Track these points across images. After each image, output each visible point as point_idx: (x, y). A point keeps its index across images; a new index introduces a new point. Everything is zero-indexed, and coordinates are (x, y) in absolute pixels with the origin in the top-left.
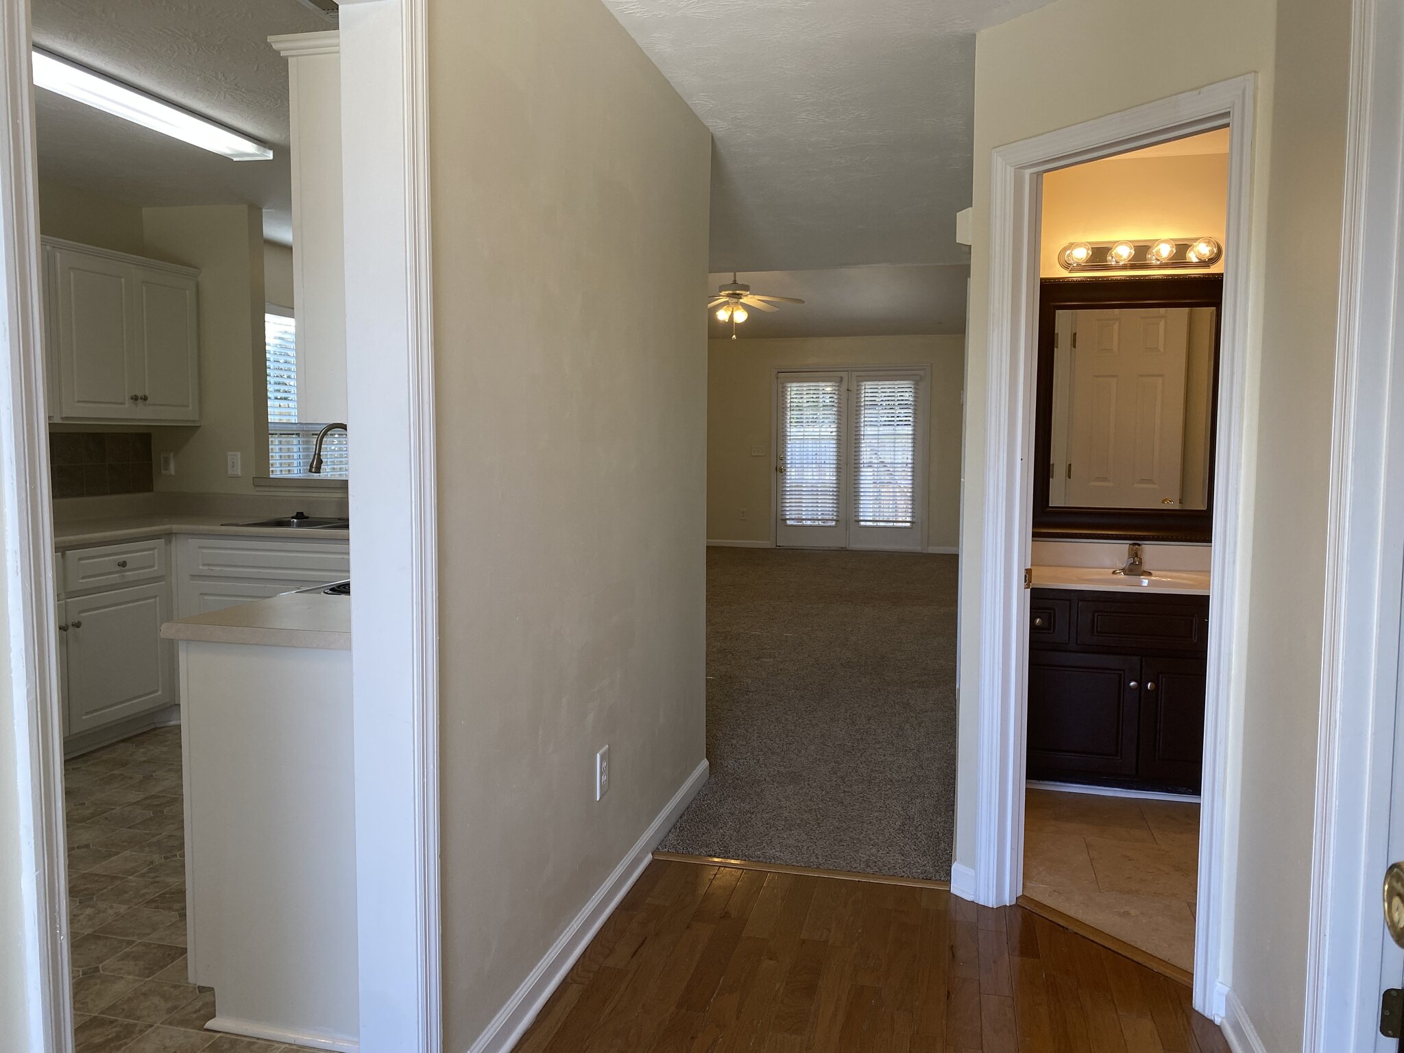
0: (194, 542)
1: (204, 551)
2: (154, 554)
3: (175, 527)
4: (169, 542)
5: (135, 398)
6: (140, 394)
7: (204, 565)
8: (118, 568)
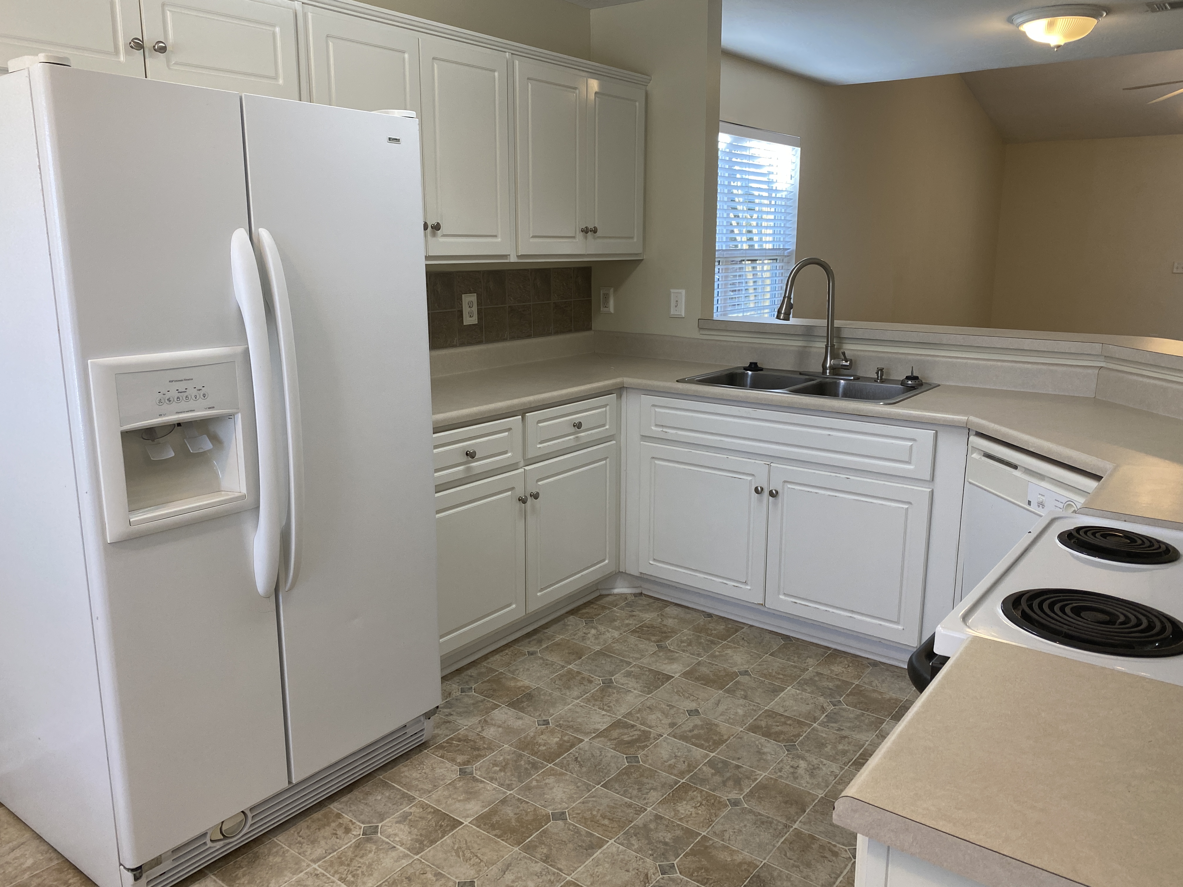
0: (647, 400)
1: (658, 410)
2: (606, 410)
3: (628, 380)
4: (620, 397)
5: (585, 231)
6: (591, 226)
7: (657, 425)
8: (573, 430)
